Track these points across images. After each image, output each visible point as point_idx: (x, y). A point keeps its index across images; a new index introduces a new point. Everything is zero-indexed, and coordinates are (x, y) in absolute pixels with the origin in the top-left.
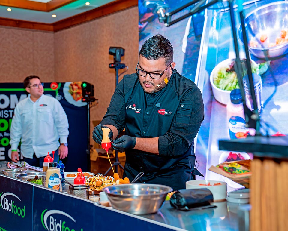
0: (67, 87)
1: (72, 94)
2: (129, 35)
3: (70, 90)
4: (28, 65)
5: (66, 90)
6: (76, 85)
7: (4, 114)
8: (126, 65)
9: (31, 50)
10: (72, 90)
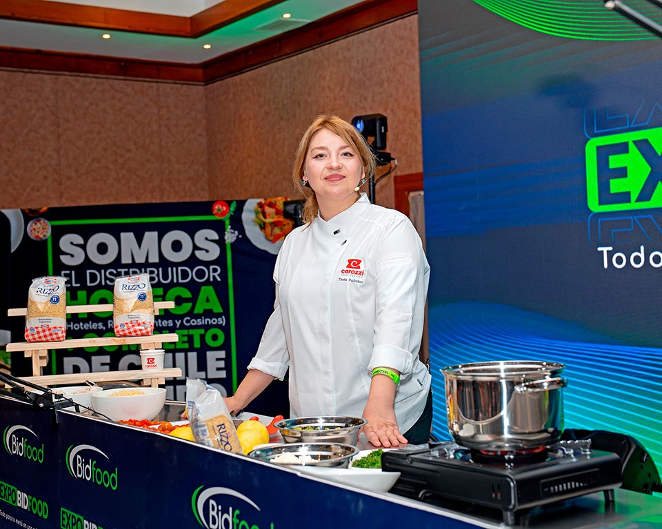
0: (250, 211)
1: (263, 227)
2: (386, 85)
3: (257, 217)
4: (148, 160)
5: (248, 217)
6: (271, 205)
7: (106, 278)
8: (392, 156)
9: (155, 127)
10: (261, 216)
